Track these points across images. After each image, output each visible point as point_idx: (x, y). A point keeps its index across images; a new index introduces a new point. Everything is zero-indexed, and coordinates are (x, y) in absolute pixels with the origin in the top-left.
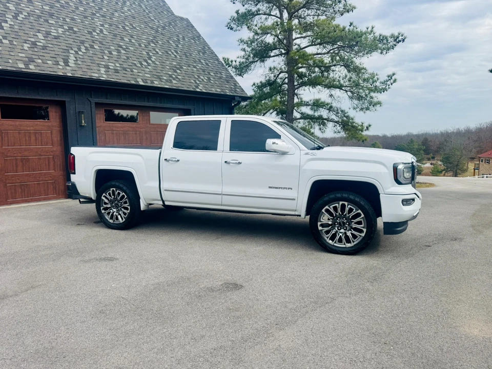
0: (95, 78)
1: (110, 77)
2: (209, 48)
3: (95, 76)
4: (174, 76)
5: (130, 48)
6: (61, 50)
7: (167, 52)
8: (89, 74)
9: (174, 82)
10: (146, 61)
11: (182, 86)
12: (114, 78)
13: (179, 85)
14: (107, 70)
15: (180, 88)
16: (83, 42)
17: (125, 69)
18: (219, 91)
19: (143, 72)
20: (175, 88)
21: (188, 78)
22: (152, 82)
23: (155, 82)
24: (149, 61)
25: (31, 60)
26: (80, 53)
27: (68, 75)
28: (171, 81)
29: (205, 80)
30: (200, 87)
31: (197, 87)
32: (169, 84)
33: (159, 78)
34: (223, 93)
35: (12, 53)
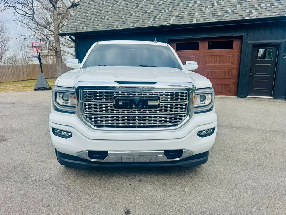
1: (174, 22)
4: (230, 11)
9: (226, 15)
10: (213, 5)
14: (176, 18)
17: (189, 15)
19: (203, 14)
20: (223, 20)
21: (244, 9)
22: (204, 20)
23: (207, 20)
24: (216, 4)
25: (138, 21)
26: (167, 11)
27: (150, 26)
28: (223, 15)
29: (265, 7)
30: (251, 16)
31: (247, 16)
32: (219, 18)
33: (214, 16)
34: (279, 16)
35: (132, 20)
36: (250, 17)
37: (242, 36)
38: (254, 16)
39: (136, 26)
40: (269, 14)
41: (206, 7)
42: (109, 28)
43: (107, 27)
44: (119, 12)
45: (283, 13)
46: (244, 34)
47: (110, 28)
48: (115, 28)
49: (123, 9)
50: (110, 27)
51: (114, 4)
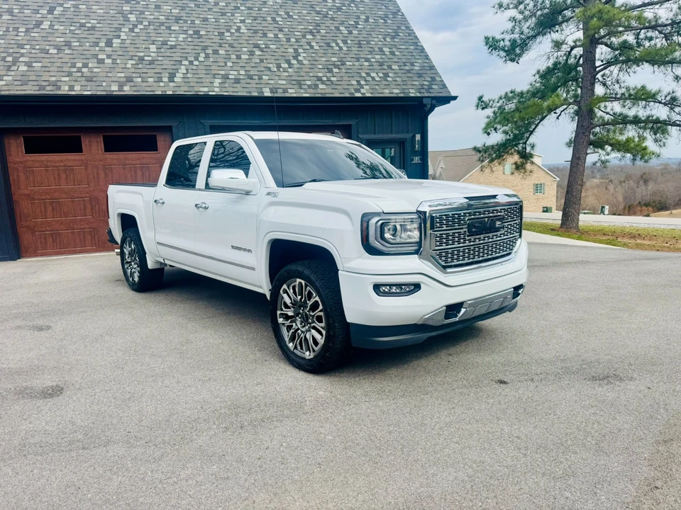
0: (202, 93)
1: (224, 90)
2: (408, 28)
3: (203, 90)
4: (325, 79)
5: (271, 46)
6: (172, 63)
7: (328, 45)
8: (196, 89)
9: (321, 86)
10: (288, 62)
11: (333, 91)
12: (229, 91)
13: (327, 91)
14: (223, 80)
15: (327, 95)
16: (205, 48)
17: (251, 77)
18: (396, 92)
19: (277, 78)
20: (320, 95)
21: (347, 79)
22: (285, 91)
23: (290, 91)
24: (294, 62)
25: (129, 80)
26: (196, 63)
27: (168, 93)
28: (316, 86)
29: (377, 79)
30: (362, 91)
31: (357, 90)
32: (312, 91)
33: (300, 84)
34: (402, 95)
35: (110, 75)
36: (362, 94)
37: (350, 126)
38: (366, 92)
39: (127, 90)
40: (387, 91)
41: (279, 66)
42: (44, 89)
43: (37, 88)
44: (59, 50)
45: (406, 91)
46: (352, 122)
47: (49, 90)
48: (64, 90)
49: (68, 44)
50: (48, 88)
51: (32, 26)
